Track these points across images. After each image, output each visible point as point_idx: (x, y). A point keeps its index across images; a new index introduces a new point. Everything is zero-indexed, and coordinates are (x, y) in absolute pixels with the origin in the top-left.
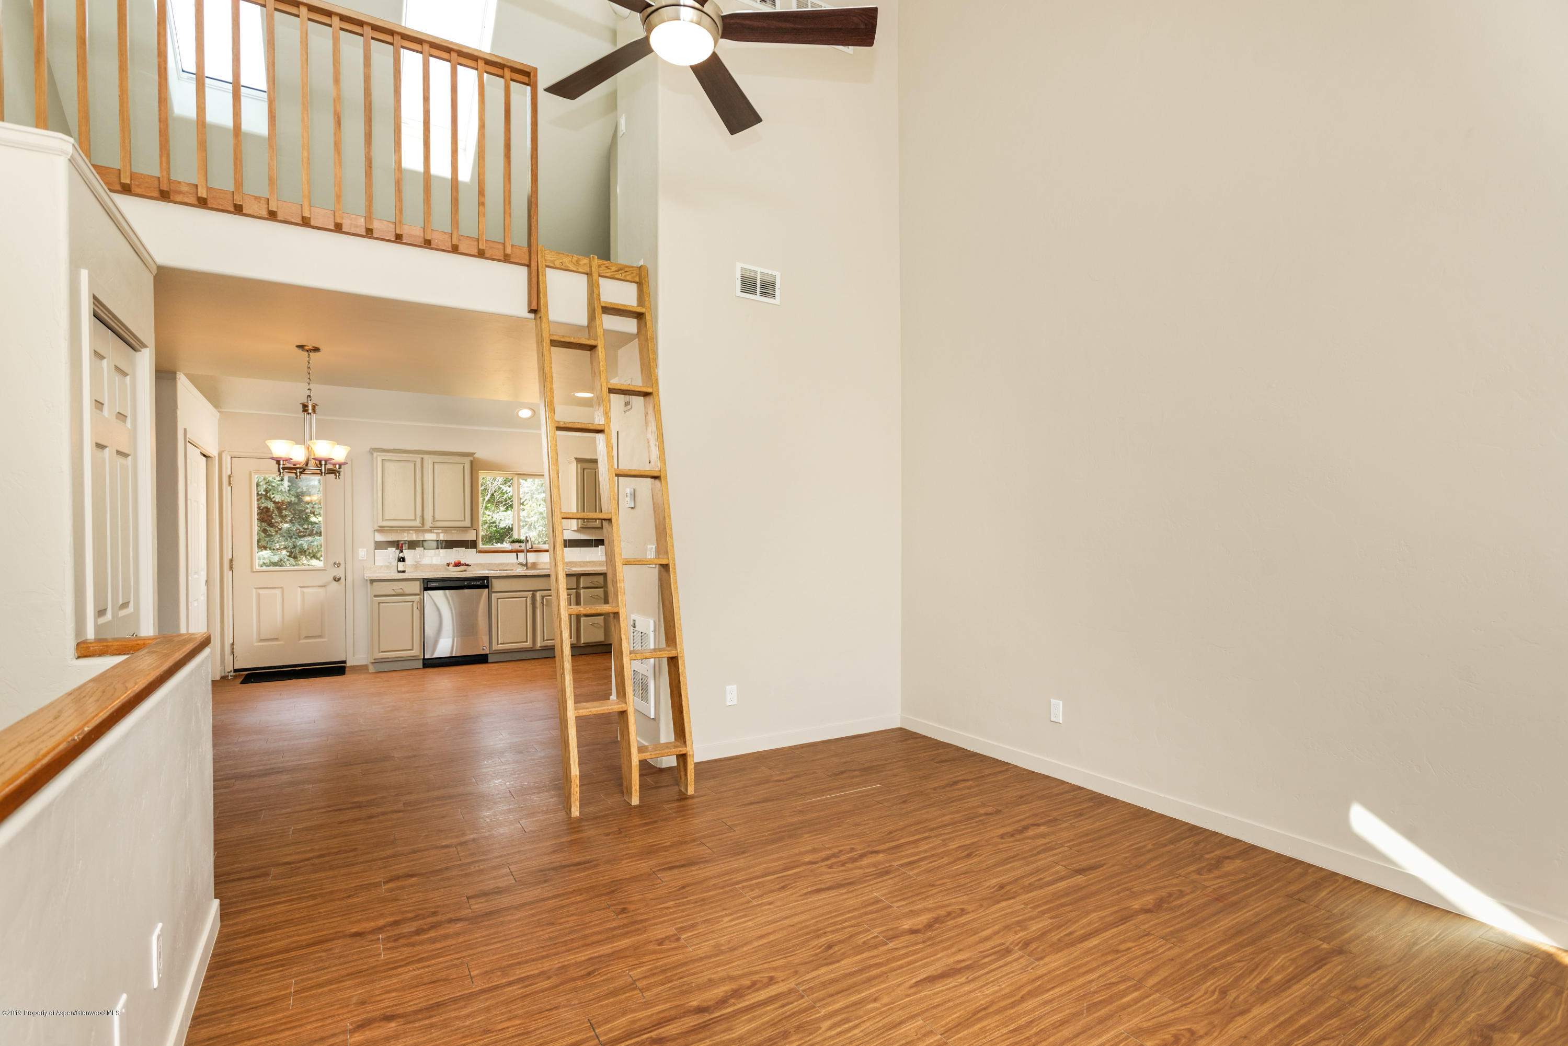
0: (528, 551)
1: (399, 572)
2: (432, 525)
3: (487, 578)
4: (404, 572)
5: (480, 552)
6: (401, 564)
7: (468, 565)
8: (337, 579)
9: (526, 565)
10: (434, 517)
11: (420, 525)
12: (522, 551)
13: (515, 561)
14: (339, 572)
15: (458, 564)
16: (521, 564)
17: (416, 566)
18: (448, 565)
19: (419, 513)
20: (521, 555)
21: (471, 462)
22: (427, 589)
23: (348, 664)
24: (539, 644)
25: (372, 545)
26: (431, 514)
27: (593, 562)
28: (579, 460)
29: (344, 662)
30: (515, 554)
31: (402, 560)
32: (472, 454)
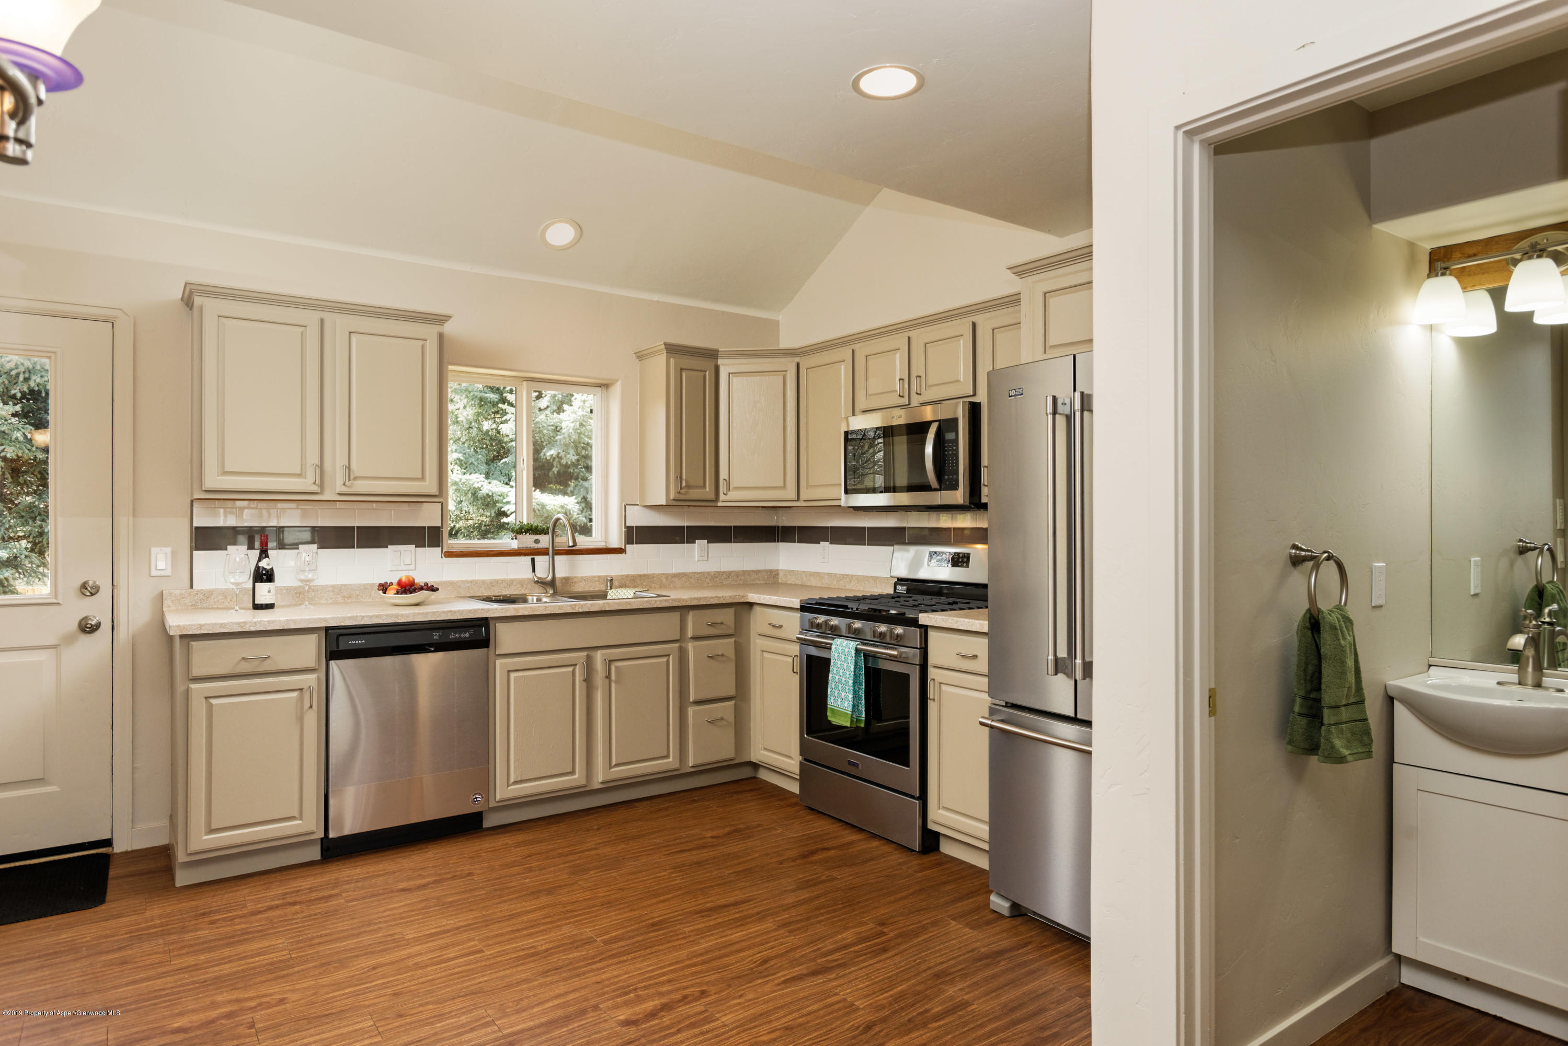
0: (557, 552)
1: (257, 607)
2: (345, 490)
3: (483, 623)
4: (270, 606)
5: (450, 554)
6: (262, 588)
7: (433, 589)
8: (88, 628)
9: (552, 583)
10: (349, 468)
11: (315, 488)
12: (544, 552)
13: (530, 575)
14: (97, 610)
15: (407, 587)
16: (541, 583)
17: (300, 595)
18: (384, 588)
19: (313, 458)
20: (542, 561)
21: (441, 336)
22: (334, 654)
23: (119, 847)
24: (600, 777)
25: (185, 539)
26: (341, 461)
27: (685, 575)
28: (672, 349)
29: (108, 843)
30: (529, 558)
31: (264, 576)
32: (441, 319)
